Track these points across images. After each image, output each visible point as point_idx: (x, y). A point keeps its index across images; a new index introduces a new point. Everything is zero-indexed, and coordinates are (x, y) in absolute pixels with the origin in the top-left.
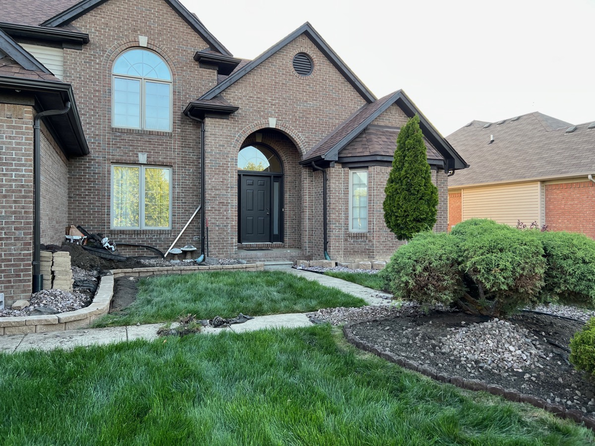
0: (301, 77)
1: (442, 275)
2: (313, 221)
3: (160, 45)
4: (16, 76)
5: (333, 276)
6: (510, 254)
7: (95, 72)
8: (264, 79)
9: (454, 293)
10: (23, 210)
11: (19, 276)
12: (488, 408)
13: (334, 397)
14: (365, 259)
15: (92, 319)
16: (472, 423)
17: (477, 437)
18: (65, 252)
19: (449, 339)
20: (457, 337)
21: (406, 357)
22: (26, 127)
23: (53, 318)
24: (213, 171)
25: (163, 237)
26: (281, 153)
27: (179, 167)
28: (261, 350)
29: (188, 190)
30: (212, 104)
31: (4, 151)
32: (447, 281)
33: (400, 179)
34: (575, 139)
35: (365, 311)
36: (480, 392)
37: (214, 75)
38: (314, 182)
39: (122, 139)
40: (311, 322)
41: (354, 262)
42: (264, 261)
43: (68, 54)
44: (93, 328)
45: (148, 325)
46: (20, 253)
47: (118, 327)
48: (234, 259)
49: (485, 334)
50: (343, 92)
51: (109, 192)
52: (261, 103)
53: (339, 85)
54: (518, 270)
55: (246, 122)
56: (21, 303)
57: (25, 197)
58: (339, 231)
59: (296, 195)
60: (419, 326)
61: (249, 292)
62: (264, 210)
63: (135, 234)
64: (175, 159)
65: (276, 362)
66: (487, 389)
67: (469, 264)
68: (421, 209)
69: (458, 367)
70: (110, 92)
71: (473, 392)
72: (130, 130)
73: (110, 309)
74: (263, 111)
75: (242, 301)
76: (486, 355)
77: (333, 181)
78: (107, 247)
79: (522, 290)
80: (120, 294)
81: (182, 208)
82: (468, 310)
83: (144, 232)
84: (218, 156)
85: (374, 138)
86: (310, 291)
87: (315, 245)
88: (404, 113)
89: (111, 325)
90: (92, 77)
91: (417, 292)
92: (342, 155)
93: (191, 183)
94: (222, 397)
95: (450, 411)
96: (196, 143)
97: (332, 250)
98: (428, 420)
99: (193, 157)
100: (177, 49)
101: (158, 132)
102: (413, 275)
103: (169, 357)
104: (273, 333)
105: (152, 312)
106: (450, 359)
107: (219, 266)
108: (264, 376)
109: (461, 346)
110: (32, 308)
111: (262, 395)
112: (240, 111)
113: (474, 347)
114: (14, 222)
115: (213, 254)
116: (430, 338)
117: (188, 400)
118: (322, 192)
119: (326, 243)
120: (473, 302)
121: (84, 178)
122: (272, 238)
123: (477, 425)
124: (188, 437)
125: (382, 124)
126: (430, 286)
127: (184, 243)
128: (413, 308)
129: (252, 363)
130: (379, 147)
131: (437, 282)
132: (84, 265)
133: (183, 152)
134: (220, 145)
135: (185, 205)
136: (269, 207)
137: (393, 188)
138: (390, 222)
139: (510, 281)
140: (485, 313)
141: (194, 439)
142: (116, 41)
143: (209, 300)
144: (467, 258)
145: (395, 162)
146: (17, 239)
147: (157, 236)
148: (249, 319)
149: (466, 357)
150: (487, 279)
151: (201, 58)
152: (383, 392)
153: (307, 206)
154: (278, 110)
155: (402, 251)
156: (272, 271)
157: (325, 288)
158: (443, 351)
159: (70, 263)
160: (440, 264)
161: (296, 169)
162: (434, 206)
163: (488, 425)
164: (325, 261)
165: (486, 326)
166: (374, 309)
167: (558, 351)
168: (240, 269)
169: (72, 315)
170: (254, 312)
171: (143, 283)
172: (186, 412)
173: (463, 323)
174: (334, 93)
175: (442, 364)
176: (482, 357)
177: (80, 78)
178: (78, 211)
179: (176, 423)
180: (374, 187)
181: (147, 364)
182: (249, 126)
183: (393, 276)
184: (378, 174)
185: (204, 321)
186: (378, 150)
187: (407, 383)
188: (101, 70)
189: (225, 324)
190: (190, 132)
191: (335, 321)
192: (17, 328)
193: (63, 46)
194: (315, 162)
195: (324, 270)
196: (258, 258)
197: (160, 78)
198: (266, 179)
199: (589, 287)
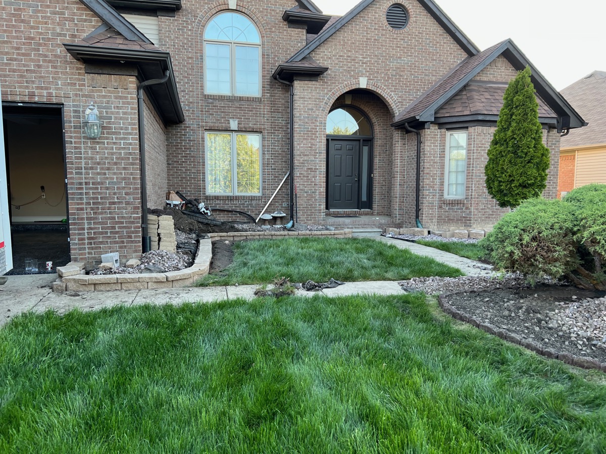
0: (395, 30)
1: (553, 245)
2: (404, 187)
3: (248, 7)
4: (121, 47)
5: (425, 245)
7: (188, 39)
8: (355, 35)
9: (565, 265)
10: (132, 176)
11: (130, 237)
12: (601, 387)
13: (430, 365)
14: (461, 228)
15: (195, 279)
16: (582, 401)
17: (587, 415)
18: (169, 216)
19: (557, 314)
20: (567, 312)
21: (508, 330)
22: (130, 97)
23: (161, 276)
24: (302, 136)
25: (254, 203)
26: (371, 115)
27: (269, 133)
28: (354, 314)
29: (277, 157)
30: (301, 65)
31: (113, 120)
32: (559, 252)
33: (505, 141)
35: (461, 281)
36: (592, 371)
37: (303, 35)
38: (406, 145)
39: (214, 106)
40: (403, 291)
41: (449, 231)
42: (352, 228)
43: (163, 22)
44: (196, 286)
45: (246, 286)
46: (131, 217)
47: (219, 287)
48: (322, 226)
49: (600, 310)
50: (441, 45)
51: (203, 158)
52: (351, 62)
53: (437, 37)
55: (335, 83)
56: (133, 262)
57: (132, 164)
58: (432, 198)
59: (387, 160)
60: (523, 298)
61: (338, 258)
62: (352, 176)
63: (228, 200)
64: (265, 125)
65: (369, 327)
66: (600, 367)
67: (586, 234)
68: (529, 173)
69: (567, 343)
70: (202, 59)
71: (584, 370)
72: (222, 96)
73: (210, 270)
74: (353, 71)
75: (332, 266)
76: (601, 333)
77: (427, 143)
78: (204, 211)
80: (219, 256)
81: (272, 174)
82: (581, 284)
83: (237, 198)
84: (306, 120)
85: (476, 96)
86: (401, 259)
87: (406, 212)
88: (512, 66)
89: (212, 285)
90: (185, 44)
91: (523, 263)
92: (438, 115)
93: (280, 149)
94: (319, 356)
95: (557, 387)
96: (285, 107)
97: (424, 217)
98: (533, 394)
99: (282, 122)
100: (266, 9)
101: (248, 98)
102: (520, 244)
103: (268, 316)
104: (366, 299)
105: (248, 274)
106: (558, 335)
107: (308, 232)
108: (359, 340)
109: (571, 322)
110: (143, 266)
111: (358, 358)
112: (329, 72)
113: (587, 323)
114: (125, 187)
115: (302, 221)
116: (535, 312)
117: (287, 357)
118: (415, 156)
119: (418, 210)
120: (587, 276)
121: (181, 146)
122: (360, 205)
123: (587, 403)
124: (290, 391)
125: (485, 79)
126: (538, 257)
127: (274, 209)
128: (515, 279)
129: (346, 327)
130: (482, 105)
131: (547, 253)
132: (184, 229)
133: (273, 117)
134: (308, 109)
135: (274, 172)
136: (357, 172)
137: (497, 150)
138: (492, 188)
140: (600, 288)
141: (295, 392)
142: (206, 5)
143: (300, 265)
144: (584, 227)
145: (501, 122)
146: (128, 203)
147: (249, 202)
148: (339, 284)
149: (577, 334)
151: (290, 18)
152: (483, 363)
153: (399, 171)
154: (370, 69)
155: (507, 219)
156: (361, 238)
157: (417, 257)
158: (550, 325)
159: (173, 226)
160: (551, 234)
161: (387, 132)
162: (544, 170)
163: (600, 404)
164: (416, 229)
165: (602, 302)
166: (471, 280)
168: (328, 236)
169: (178, 274)
170: (345, 278)
171: (238, 247)
172: (286, 368)
173: (574, 297)
174: (431, 47)
175: (549, 339)
176: (595, 334)
177: (174, 46)
178: (176, 178)
179: (278, 377)
180: (474, 150)
181: (248, 322)
182: (339, 88)
183: (496, 245)
184: (479, 135)
185: (297, 284)
186: (480, 108)
187: (509, 356)
188: (193, 36)
189: (317, 288)
190: (279, 96)
191: (429, 291)
192: (132, 284)
193: (158, 13)
194: (408, 123)
195: (415, 239)
196: (346, 225)
197: (249, 42)
198: (356, 143)
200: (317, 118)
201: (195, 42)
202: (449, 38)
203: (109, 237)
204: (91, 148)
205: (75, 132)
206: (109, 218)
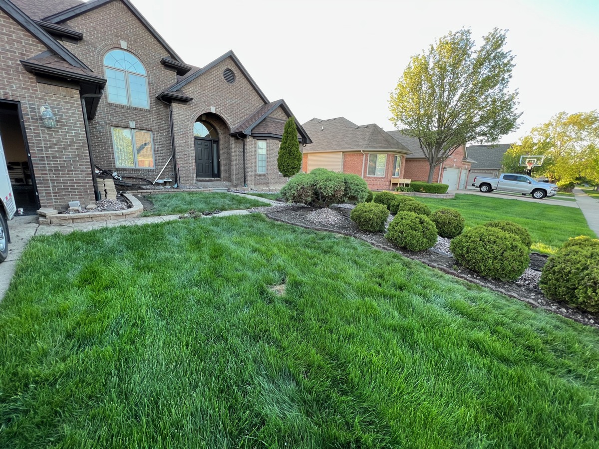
0: (228, 84)
1: (308, 190)
3: (136, 50)
4: (68, 70)
5: (252, 195)
6: (333, 182)
7: (91, 62)
8: (207, 82)
9: (311, 198)
10: (83, 154)
11: (86, 192)
14: (265, 187)
15: (137, 214)
18: (110, 179)
19: (309, 215)
20: (312, 214)
21: (294, 222)
22: (76, 103)
23: (116, 213)
25: (150, 173)
26: (217, 128)
27: (157, 132)
29: (164, 146)
30: (176, 94)
31: (64, 117)
32: (310, 193)
33: (286, 148)
34: (357, 133)
35: (272, 208)
37: (174, 75)
38: (237, 146)
39: (116, 111)
40: (250, 213)
41: (260, 188)
42: (212, 187)
45: (171, 215)
46: (85, 179)
47: (155, 216)
48: (195, 186)
49: (322, 213)
51: (112, 144)
52: (205, 97)
54: (336, 188)
55: (197, 108)
56: (92, 206)
57: (82, 146)
58: (251, 173)
59: (227, 152)
60: (297, 212)
61: (214, 201)
62: (208, 160)
63: (133, 171)
64: (154, 127)
65: (244, 225)
66: (323, 230)
67: (318, 186)
68: (295, 163)
69: (313, 224)
71: (319, 231)
72: (122, 105)
74: (207, 102)
75: (213, 205)
76: (323, 220)
77: (248, 146)
78: (117, 178)
79: (336, 196)
81: (161, 157)
83: (139, 170)
84: (181, 127)
85: (269, 124)
86: (244, 200)
87: (239, 180)
88: (285, 114)
89: (151, 216)
91: (298, 198)
92: (253, 132)
93: (165, 142)
95: (312, 236)
96: (167, 118)
97: (248, 182)
99: (165, 126)
100: (148, 54)
101: (141, 109)
102: (297, 190)
105: (169, 210)
106: (310, 222)
107: (188, 190)
109: (314, 217)
110: (99, 208)
111: (244, 235)
112: (193, 101)
113: (318, 217)
114: (78, 161)
115: (183, 183)
116: (302, 215)
118: (242, 151)
119: (245, 179)
120: (317, 202)
122: (214, 176)
125: (273, 117)
126: (303, 195)
127: (164, 177)
130: (272, 129)
131: (306, 193)
133: (159, 123)
134: (182, 121)
135: (162, 155)
136: (211, 158)
137: (282, 152)
138: (280, 168)
139: (333, 192)
140: (321, 206)
142: (103, 42)
143: (196, 204)
144: (317, 183)
145: (283, 139)
146: (82, 171)
147: (147, 172)
148: (221, 212)
149: (316, 221)
150: (325, 191)
151: (166, 63)
152: (289, 232)
153: (234, 159)
154: (216, 103)
155: (290, 181)
156: (219, 192)
158: (307, 219)
159: (114, 186)
160: (307, 186)
161: (226, 138)
162: (300, 162)
164: (245, 188)
165: (322, 210)
166: (276, 207)
167: (346, 217)
168: (200, 192)
169: (128, 211)
170: (222, 209)
173: (314, 210)
174: (247, 96)
175: (307, 223)
176: (321, 220)
180: (270, 151)
182: (199, 111)
184: (272, 143)
185: (199, 213)
186: (271, 131)
187: (297, 229)
188: (95, 61)
189: (211, 214)
190: (162, 110)
191: (261, 212)
193: (63, 39)
194: (239, 134)
195: (246, 192)
196: (208, 186)
197: (138, 72)
198: (208, 142)
199: (358, 194)
200: (188, 126)
201: (97, 66)
202: (255, 92)
203: (70, 192)
204: (48, 134)
205: (33, 122)
206: (69, 180)
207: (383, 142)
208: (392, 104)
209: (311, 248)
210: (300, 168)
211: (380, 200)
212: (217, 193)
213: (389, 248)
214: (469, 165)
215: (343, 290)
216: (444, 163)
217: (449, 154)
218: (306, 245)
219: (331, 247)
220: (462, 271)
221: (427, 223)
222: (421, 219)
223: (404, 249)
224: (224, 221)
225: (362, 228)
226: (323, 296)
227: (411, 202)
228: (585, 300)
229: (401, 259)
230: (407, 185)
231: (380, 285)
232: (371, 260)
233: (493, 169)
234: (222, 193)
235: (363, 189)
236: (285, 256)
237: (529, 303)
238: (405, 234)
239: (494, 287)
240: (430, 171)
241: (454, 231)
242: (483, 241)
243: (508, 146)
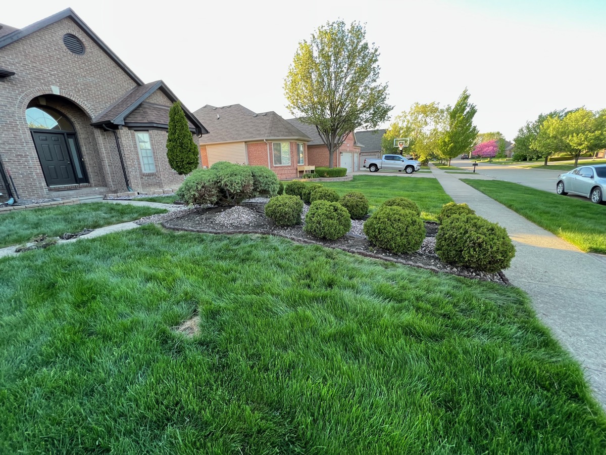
0: (75, 55)
1: (211, 189)
2: (112, 167)
5: (139, 201)
6: (240, 176)
8: (36, 50)
9: (217, 197)
12: (239, 238)
14: (157, 189)
16: (234, 244)
19: (217, 218)
20: (221, 216)
21: (200, 228)
26: (69, 116)
28: (116, 242)
32: (214, 191)
33: (175, 140)
34: (257, 121)
35: (170, 214)
36: (235, 234)
38: (107, 139)
40: (139, 225)
41: (151, 191)
42: (77, 197)
48: (48, 199)
49: (233, 212)
50: (116, 74)
52: (38, 72)
53: (110, 67)
54: (243, 183)
55: (26, 87)
58: (135, 173)
59: (92, 149)
60: (202, 215)
62: (64, 160)
65: (129, 245)
66: (237, 232)
67: (223, 182)
68: (190, 157)
69: (224, 227)
71: (232, 234)
74: (42, 79)
75: (79, 222)
76: (235, 221)
77: (123, 139)
79: (245, 192)
82: (224, 204)
85: (149, 111)
86: (129, 209)
87: (119, 183)
88: (167, 98)
91: (200, 199)
92: (127, 121)
95: (225, 242)
97: (133, 185)
98: (218, 247)
102: (197, 190)
103: (45, 259)
104: (118, 234)
106: (220, 225)
107: (35, 205)
108: (126, 252)
109: (224, 219)
111: (131, 259)
113: (229, 218)
115: (23, 197)
116: (209, 219)
118: (115, 147)
119: (127, 181)
120: (225, 201)
122: (77, 181)
125: (152, 102)
126: (206, 195)
129: (114, 249)
130: (154, 117)
131: (209, 193)
136: (68, 157)
137: (171, 145)
138: (173, 165)
139: (241, 188)
140: (231, 204)
143: (49, 226)
144: (221, 180)
145: (170, 129)
148: (92, 231)
149: (227, 223)
150: (231, 188)
152: (195, 243)
153: (105, 157)
154: (59, 81)
155: (187, 180)
158: (216, 223)
160: (209, 184)
161: (88, 129)
162: (197, 156)
164: (129, 192)
165: (233, 209)
166: (175, 213)
167: (261, 214)
168: (58, 205)
170: (94, 227)
173: (222, 210)
174: (109, 74)
175: (217, 228)
176: (233, 221)
180: (155, 144)
181: (29, 267)
182: (31, 91)
184: (156, 135)
185: (55, 238)
186: (153, 119)
187: (205, 237)
189: (75, 236)
191: (154, 222)
194: (106, 125)
195: (131, 198)
196: (71, 196)
198: (59, 136)
199: (269, 187)
200: (14, 113)
202: (121, 70)
207: (283, 130)
208: (287, 91)
209: (226, 259)
210: (198, 163)
211: (291, 190)
212: (85, 204)
213: (310, 241)
214: (358, 149)
215: (271, 305)
216: (340, 148)
217: (343, 140)
218: (218, 256)
219: (249, 253)
220: (377, 251)
221: (341, 210)
222: (334, 207)
223: (324, 239)
224: (97, 244)
225: (279, 223)
226: (249, 322)
227: (321, 189)
228: (469, 258)
229: (324, 251)
230: (312, 171)
231: (309, 286)
232: (294, 258)
233: (375, 151)
234: (94, 204)
235: (273, 181)
236: (193, 278)
237: (431, 269)
238: (323, 225)
239: (404, 261)
240: (330, 156)
241: (361, 212)
242: (391, 221)
243: (384, 131)
